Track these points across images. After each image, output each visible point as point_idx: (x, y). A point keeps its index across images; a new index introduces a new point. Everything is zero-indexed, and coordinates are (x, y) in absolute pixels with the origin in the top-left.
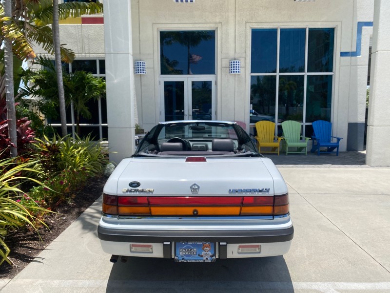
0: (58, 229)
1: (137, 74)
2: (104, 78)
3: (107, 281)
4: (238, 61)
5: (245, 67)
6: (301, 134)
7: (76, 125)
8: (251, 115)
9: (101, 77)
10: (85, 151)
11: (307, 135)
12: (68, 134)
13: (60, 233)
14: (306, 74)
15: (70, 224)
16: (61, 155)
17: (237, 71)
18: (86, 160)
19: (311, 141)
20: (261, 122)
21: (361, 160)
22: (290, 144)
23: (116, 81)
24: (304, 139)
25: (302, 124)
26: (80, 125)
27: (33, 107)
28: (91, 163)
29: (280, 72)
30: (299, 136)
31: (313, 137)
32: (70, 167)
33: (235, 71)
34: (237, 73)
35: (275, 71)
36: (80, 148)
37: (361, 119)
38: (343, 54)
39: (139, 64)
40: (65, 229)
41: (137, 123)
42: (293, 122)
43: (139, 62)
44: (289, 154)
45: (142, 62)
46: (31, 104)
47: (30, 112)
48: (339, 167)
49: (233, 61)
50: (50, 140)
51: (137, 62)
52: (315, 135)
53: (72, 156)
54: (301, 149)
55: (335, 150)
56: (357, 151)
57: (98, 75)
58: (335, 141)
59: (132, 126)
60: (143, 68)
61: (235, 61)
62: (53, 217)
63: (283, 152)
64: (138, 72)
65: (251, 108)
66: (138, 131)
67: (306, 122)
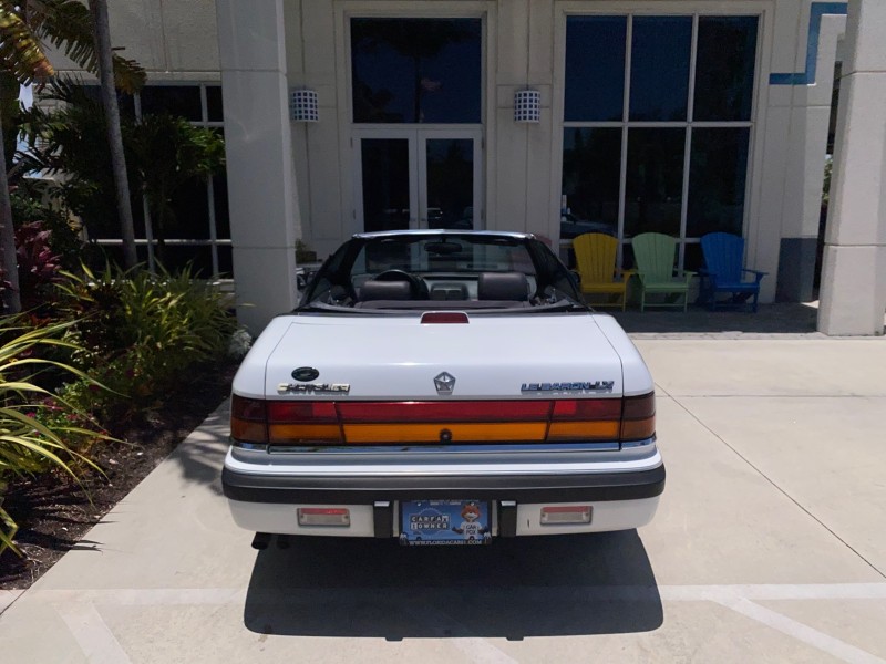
0: (127, 478)
1: (298, 120)
2: (221, 131)
3: (246, 589)
4: (534, 92)
5: (550, 107)
6: (676, 264)
7: (156, 241)
8: (564, 219)
9: (211, 129)
10: (181, 300)
11: (688, 267)
12: (140, 262)
13: (133, 486)
14: (690, 125)
15: (154, 467)
16: (125, 310)
17: (533, 115)
18: (185, 322)
19: (698, 280)
20: (586, 235)
21: (807, 323)
22: (650, 286)
23: (248, 138)
24: (680, 275)
25: (678, 240)
26: (166, 241)
27: (52, 197)
28: (195, 329)
29: (631, 119)
30: (671, 269)
31: (701, 270)
32: (148, 337)
33: (528, 115)
34: (533, 121)
35: (620, 119)
36: (169, 295)
37: (811, 230)
38: (776, 79)
39: (302, 97)
40: (142, 479)
41: (300, 237)
42: (659, 235)
43: (302, 92)
44: (647, 309)
45: (308, 92)
46: (46, 191)
47: (45, 211)
48: (758, 338)
49: (522, 93)
50: (97, 276)
51: (297, 92)
52: (705, 267)
53: (151, 313)
54: (674, 297)
55: (751, 300)
56: (798, 302)
57: (205, 122)
58: (750, 278)
59: (289, 244)
60: (311, 106)
61: (528, 92)
62: (112, 450)
63: (633, 305)
64: (301, 117)
65: (565, 204)
66: (303, 256)
67: (687, 236)
